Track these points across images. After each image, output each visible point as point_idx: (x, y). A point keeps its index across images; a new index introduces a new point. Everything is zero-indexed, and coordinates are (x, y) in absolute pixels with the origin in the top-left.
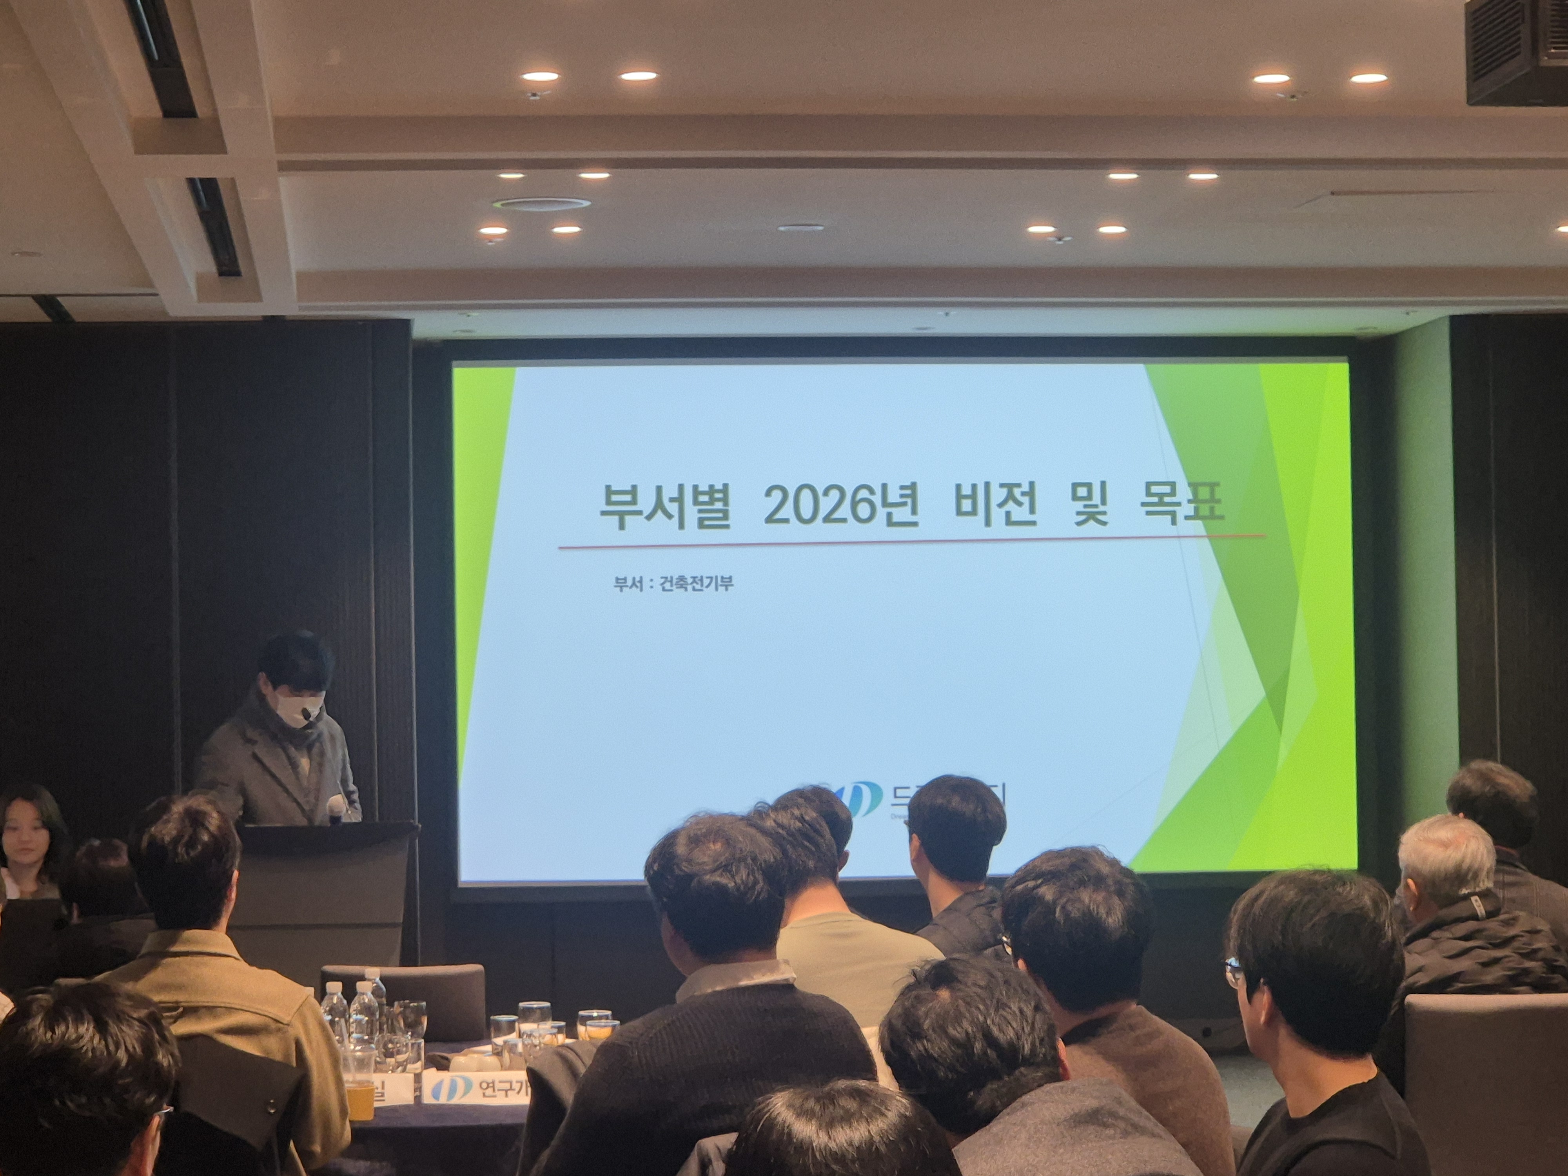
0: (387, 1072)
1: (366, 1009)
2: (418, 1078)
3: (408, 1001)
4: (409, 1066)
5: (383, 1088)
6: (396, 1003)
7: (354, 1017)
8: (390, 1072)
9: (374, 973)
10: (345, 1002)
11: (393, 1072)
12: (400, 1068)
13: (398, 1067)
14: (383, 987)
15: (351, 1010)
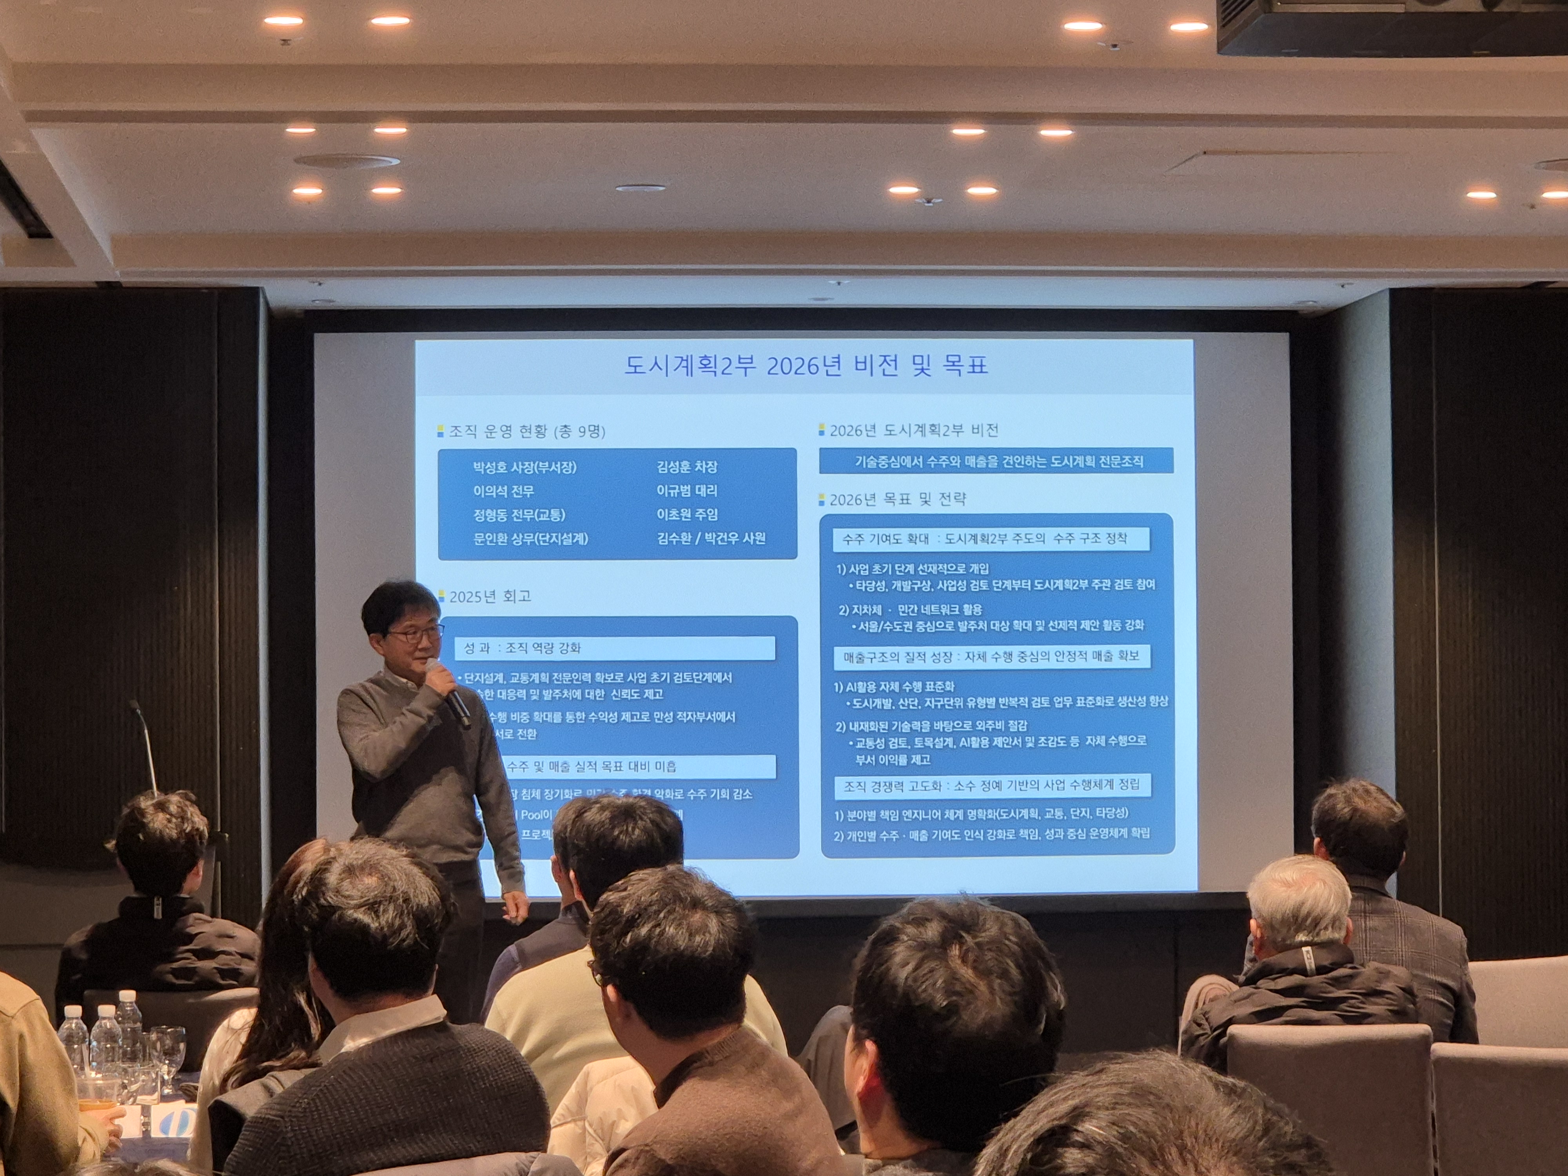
2: (146, 1110)
3: (164, 1027)
4: (139, 1098)
6: (152, 1029)
12: (131, 1100)
13: (129, 1098)
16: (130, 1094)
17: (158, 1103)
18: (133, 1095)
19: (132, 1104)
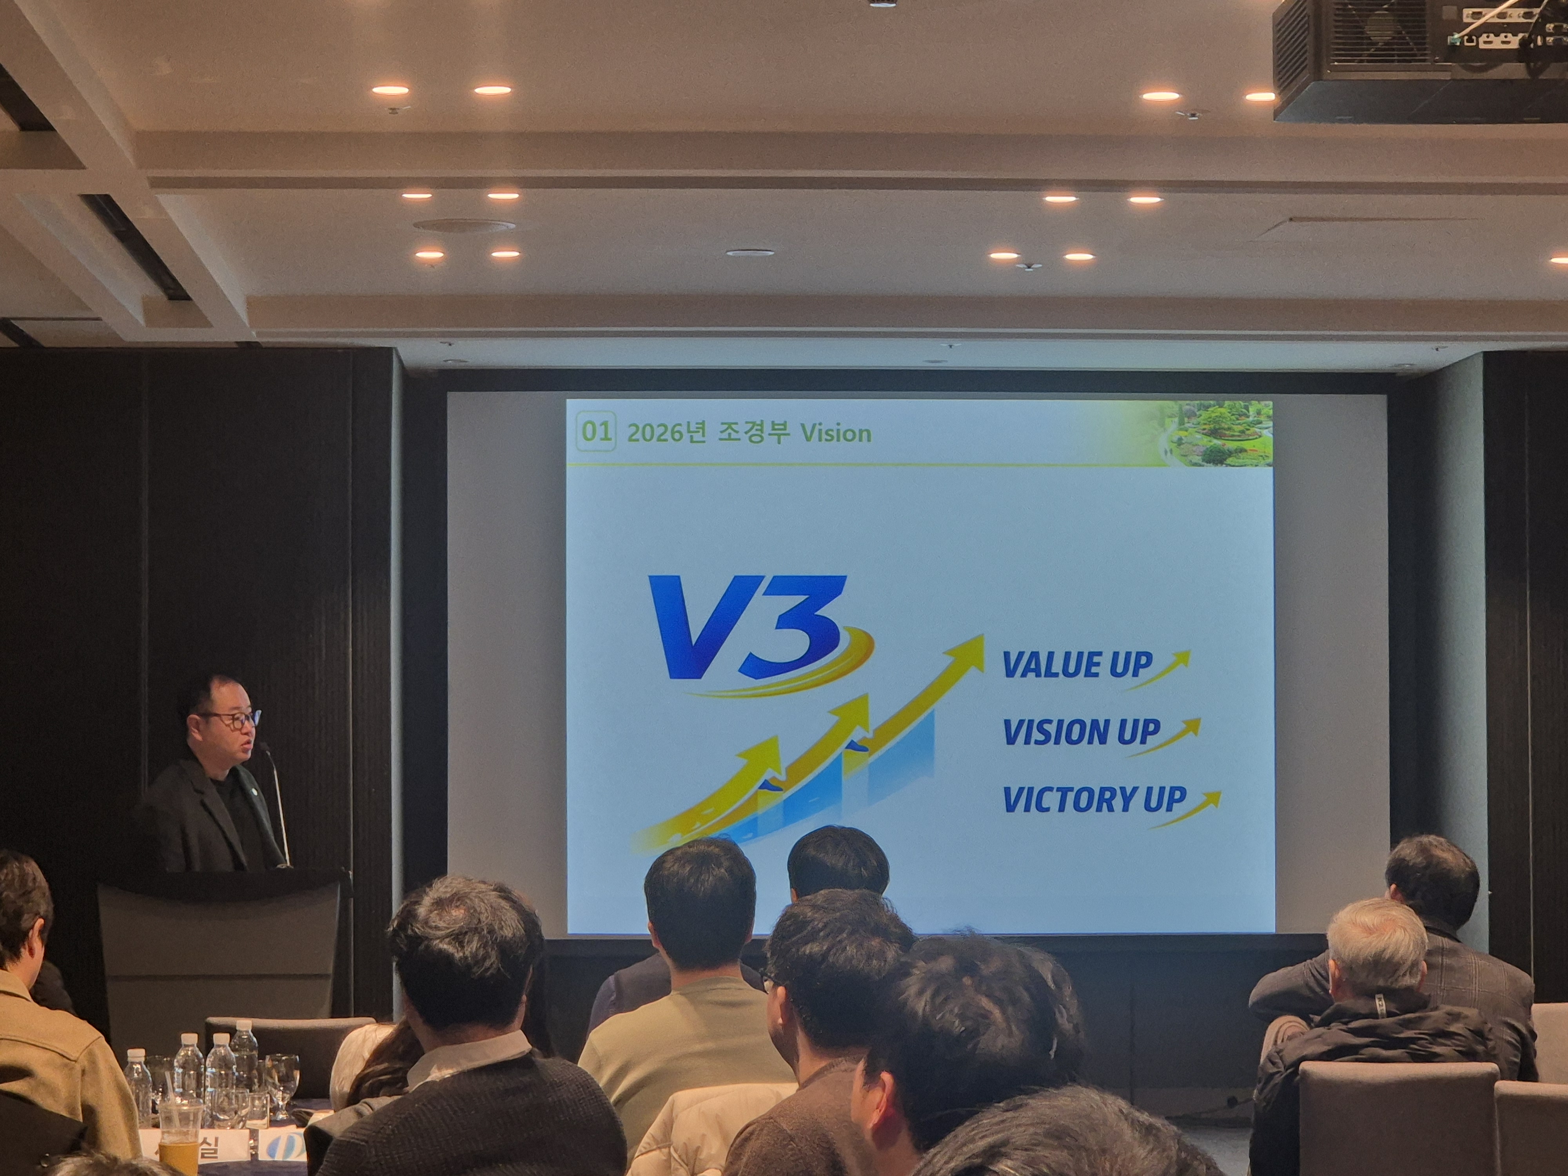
0: (224, 1128)
1: (224, 1063)
2: (254, 1134)
3: (279, 1055)
4: (248, 1122)
5: (216, 1145)
6: (268, 1057)
7: (210, 1071)
8: (228, 1128)
9: (244, 1025)
10: (201, 1055)
11: (232, 1127)
12: (241, 1124)
13: (239, 1123)
14: (255, 1039)
15: (207, 1062)
16: (240, 1119)
17: (267, 1128)
18: (243, 1120)
19: (242, 1128)
